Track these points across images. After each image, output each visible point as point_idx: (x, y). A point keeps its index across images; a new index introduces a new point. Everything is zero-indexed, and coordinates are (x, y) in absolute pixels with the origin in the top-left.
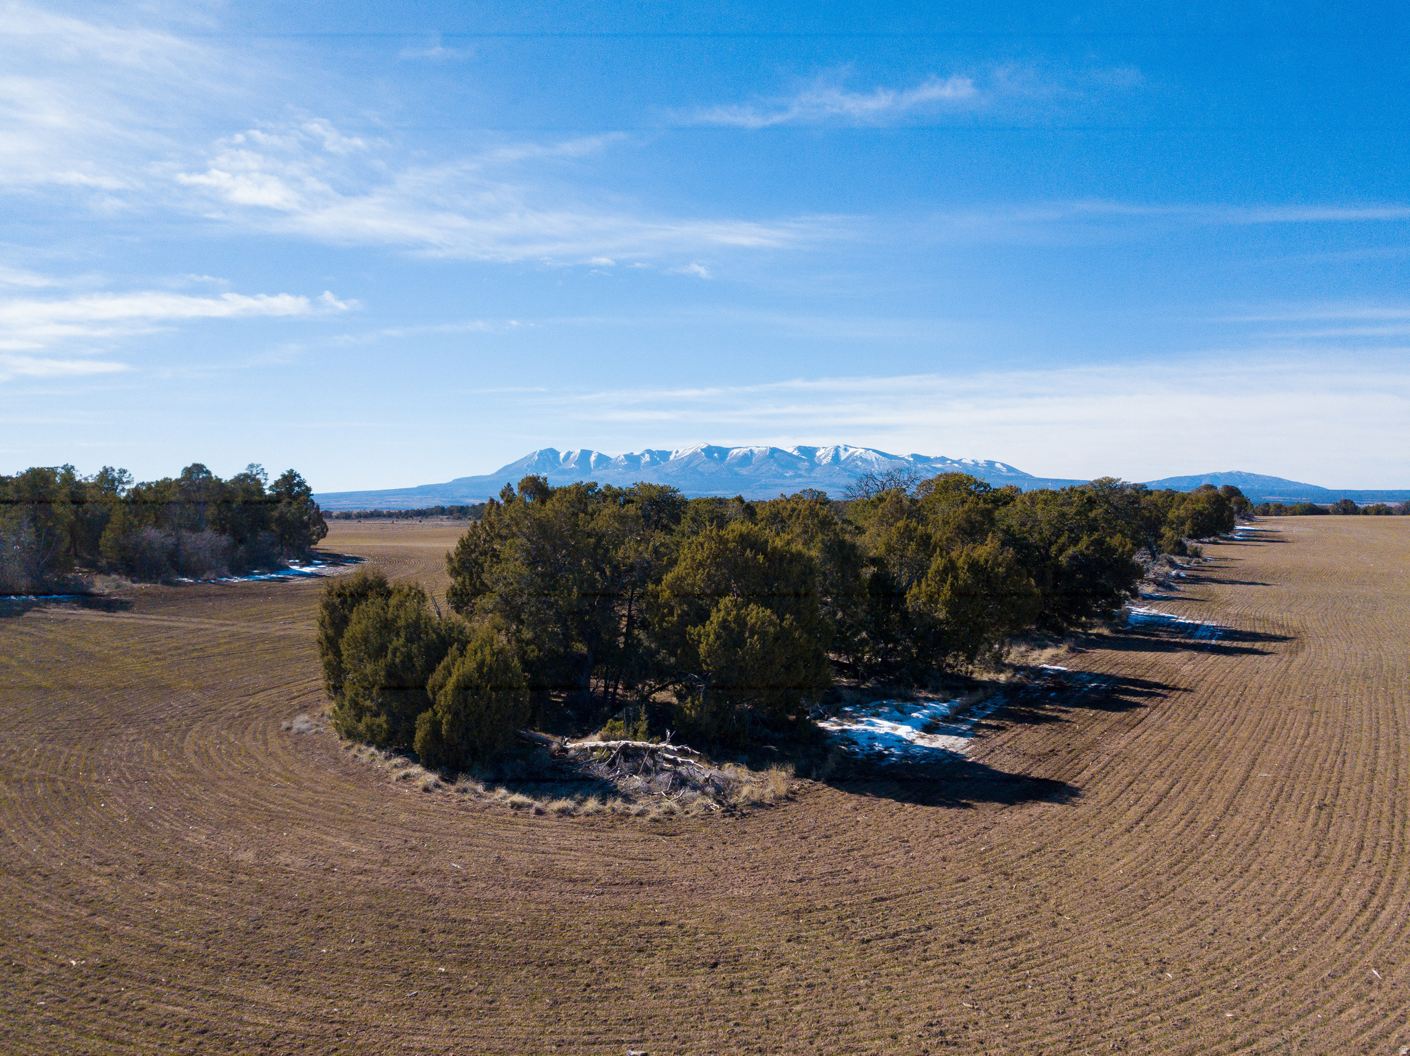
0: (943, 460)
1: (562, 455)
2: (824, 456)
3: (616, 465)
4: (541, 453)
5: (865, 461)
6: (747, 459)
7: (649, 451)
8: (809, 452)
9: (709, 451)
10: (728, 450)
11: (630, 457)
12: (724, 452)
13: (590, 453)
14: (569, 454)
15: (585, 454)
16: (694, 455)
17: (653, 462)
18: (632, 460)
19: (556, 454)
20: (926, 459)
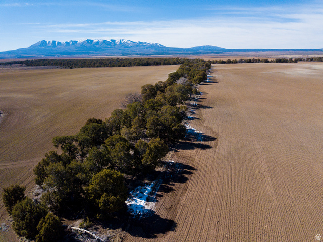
0: (146, 43)
1: (48, 42)
2: (117, 42)
3: (63, 45)
4: (41, 42)
5: (127, 43)
6: (98, 43)
7: (72, 41)
8: (114, 41)
9: (88, 41)
10: (93, 41)
11: (66, 43)
12: (92, 41)
13: (55, 41)
14: (49, 42)
15: (54, 42)
16: (84, 42)
17: (73, 44)
18: (67, 43)
19: (46, 42)
20: (142, 43)
